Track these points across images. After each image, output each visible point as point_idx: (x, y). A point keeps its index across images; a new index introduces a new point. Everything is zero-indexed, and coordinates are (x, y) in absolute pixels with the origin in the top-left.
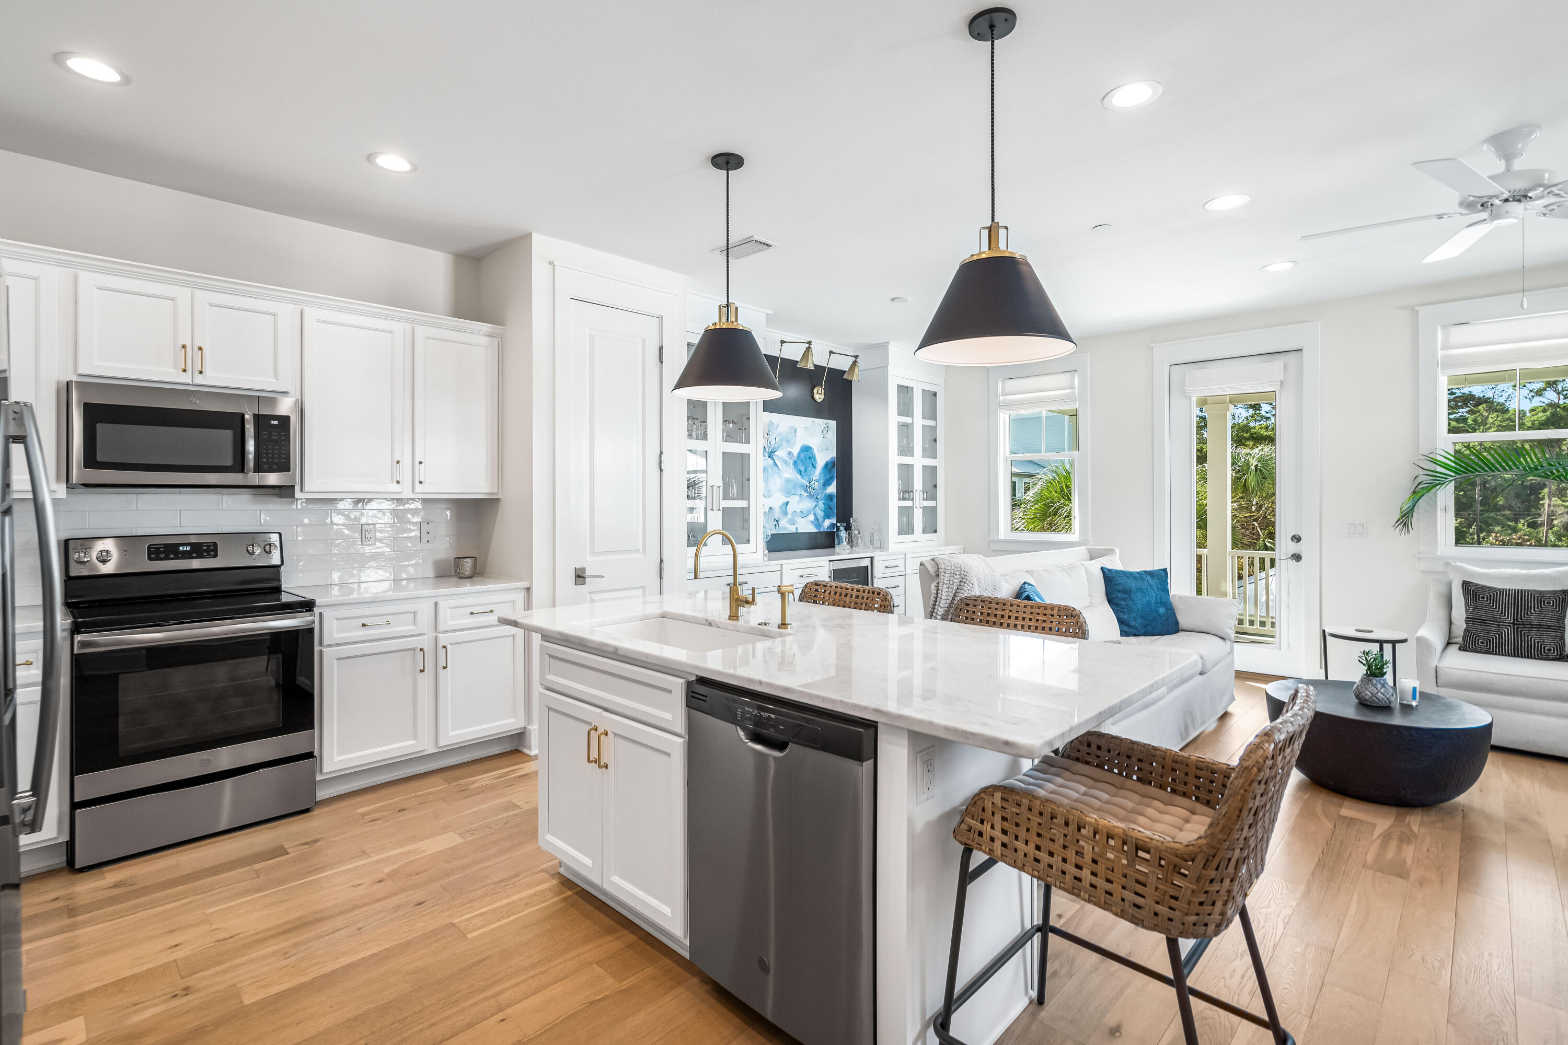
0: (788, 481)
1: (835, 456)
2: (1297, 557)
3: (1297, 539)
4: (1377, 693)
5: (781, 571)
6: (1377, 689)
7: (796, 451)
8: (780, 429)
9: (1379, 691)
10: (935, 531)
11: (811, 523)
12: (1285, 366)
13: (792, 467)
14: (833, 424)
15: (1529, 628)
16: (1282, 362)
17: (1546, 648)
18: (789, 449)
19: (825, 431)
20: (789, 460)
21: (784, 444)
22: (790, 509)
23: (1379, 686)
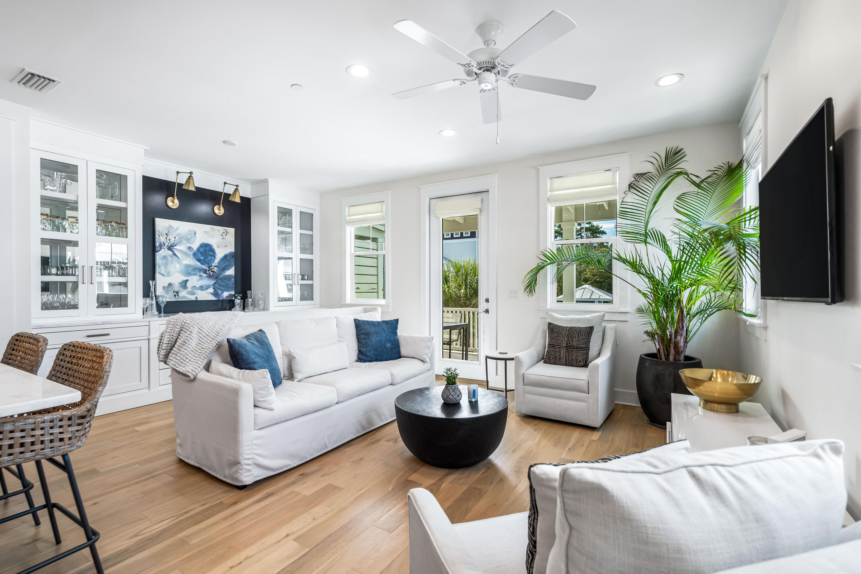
0: (188, 266)
1: (233, 251)
2: (487, 311)
3: (487, 300)
4: (449, 395)
5: (149, 326)
6: (450, 393)
7: (195, 246)
8: (179, 231)
9: (450, 394)
10: (313, 300)
11: (211, 294)
12: (482, 200)
13: (192, 257)
14: (232, 231)
15: (572, 349)
16: (480, 197)
17: (579, 360)
18: (189, 245)
19: (224, 235)
20: (188, 252)
21: (183, 241)
22: (189, 284)
23: (451, 390)
